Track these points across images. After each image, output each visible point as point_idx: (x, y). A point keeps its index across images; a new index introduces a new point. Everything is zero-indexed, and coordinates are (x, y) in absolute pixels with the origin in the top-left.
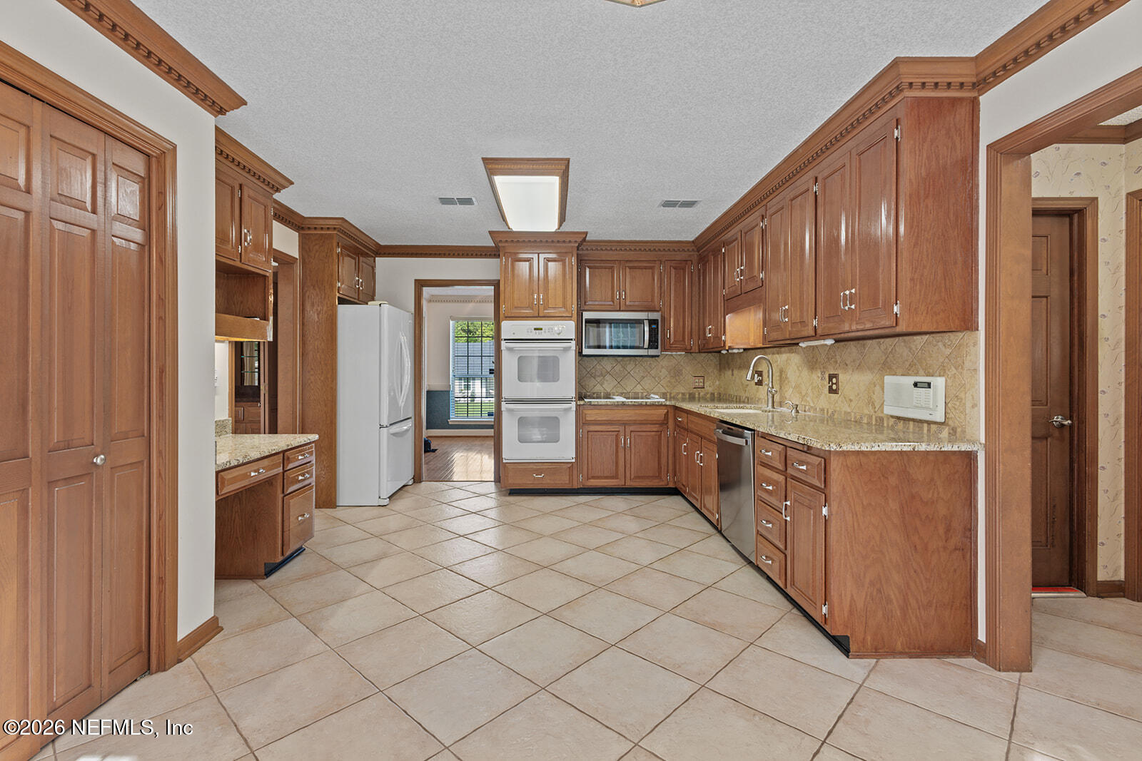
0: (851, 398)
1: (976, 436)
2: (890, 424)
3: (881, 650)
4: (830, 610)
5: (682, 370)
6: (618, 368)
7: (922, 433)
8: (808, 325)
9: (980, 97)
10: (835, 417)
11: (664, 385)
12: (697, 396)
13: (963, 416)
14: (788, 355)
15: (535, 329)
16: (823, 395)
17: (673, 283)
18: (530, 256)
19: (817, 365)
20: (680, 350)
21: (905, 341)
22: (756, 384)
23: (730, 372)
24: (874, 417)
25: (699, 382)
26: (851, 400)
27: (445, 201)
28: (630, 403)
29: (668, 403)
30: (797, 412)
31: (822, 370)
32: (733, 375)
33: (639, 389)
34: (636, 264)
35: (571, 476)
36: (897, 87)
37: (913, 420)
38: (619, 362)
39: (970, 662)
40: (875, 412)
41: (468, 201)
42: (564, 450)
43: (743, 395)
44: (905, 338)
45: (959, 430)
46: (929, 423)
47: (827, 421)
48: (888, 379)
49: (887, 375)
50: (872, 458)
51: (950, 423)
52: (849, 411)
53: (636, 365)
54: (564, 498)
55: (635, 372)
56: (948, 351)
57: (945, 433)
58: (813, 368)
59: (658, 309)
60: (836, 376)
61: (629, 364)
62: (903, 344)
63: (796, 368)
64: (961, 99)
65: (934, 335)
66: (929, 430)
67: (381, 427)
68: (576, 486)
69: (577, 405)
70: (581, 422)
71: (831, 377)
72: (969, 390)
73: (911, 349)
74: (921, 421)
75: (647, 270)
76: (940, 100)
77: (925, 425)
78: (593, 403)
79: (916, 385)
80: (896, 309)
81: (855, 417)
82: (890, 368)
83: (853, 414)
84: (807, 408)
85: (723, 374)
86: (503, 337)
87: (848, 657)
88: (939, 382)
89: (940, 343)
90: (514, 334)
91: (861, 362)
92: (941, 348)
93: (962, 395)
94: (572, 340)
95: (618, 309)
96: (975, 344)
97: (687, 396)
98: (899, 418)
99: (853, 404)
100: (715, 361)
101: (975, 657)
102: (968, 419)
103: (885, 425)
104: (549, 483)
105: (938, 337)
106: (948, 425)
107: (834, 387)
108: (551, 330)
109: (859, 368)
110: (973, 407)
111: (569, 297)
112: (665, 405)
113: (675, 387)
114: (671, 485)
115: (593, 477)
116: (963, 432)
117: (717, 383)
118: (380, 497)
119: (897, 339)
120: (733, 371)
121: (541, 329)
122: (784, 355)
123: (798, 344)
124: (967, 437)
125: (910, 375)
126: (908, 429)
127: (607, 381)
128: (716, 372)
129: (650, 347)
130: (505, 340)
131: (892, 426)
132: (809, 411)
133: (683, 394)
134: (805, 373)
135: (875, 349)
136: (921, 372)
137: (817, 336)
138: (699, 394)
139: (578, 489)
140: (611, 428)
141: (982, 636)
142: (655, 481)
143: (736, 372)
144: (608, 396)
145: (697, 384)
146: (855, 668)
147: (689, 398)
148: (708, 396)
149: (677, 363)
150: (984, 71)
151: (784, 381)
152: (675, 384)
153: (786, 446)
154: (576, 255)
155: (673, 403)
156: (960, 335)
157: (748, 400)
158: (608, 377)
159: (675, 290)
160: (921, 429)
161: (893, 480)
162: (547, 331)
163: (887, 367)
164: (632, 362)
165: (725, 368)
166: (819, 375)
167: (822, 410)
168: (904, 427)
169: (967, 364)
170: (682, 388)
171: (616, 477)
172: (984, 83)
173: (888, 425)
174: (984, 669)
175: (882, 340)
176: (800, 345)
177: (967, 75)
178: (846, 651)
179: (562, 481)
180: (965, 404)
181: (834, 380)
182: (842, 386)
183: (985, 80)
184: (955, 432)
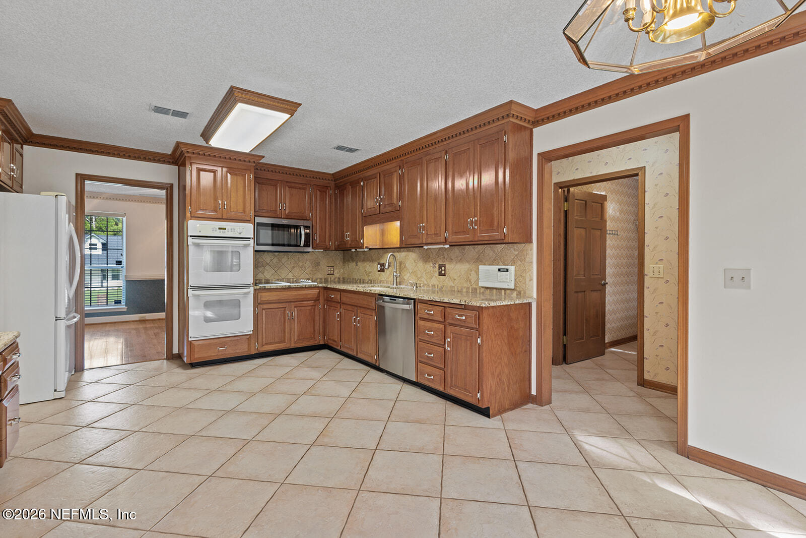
0: (455, 278)
1: (532, 294)
2: (481, 291)
3: (501, 411)
4: (482, 395)
5: (319, 263)
6: (275, 260)
7: (501, 295)
8: (440, 236)
9: (534, 129)
10: (444, 289)
11: (308, 273)
12: (329, 280)
13: (524, 285)
14: (407, 253)
15: (219, 229)
16: (434, 277)
17: (318, 202)
18: (215, 168)
19: (430, 259)
20: (320, 249)
21: (490, 247)
22: (379, 271)
23: (355, 263)
24: (471, 288)
25: (330, 271)
26: (455, 280)
27: (159, 110)
28: (294, 287)
29: (320, 285)
30: (417, 287)
31: (434, 262)
32: (357, 265)
33: (290, 276)
34: (293, 185)
35: (249, 344)
36: (508, 115)
37: (496, 289)
38: (276, 256)
39: (530, 405)
40: (471, 285)
41: (183, 115)
42: (244, 325)
43: (367, 279)
44: (491, 245)
45: (522, 292)
46: (505, 289)
47: (438, 292)
48: (481, 267)
49: (481, 265)
50: (498, 309)
51: (518, 289)
52: (453, 285)
53: (288, 258)
54: (243, 363)
55: (288, 264)
56: (516, 253)
57: (515, 294)
58: (426, 261)
59: (308, 219)
60: (444, 266)
61: (284, 257)
62: (489, 249)
63: (413, 261)
64: (525, 127)
65: (509, 244)
66: (505, 294)
67: (57, 319)
68: (253, 352)
69: (255, 290)
70: (257, 303)
71: (440, 267)
72: (528, 272)
73: (494, 251)
74: (501, 289)
75: (302, 190)
76: (521, 126)
77: (503, 291)
78: (266, 288)
79: (499, 270)
80: (505, 230)
81: (458, 289)
82: (481, 261)
83: (456, 287)
84: (422, 285)
85: (347, 265)
86: (189, 234)
87: (489, 418)
88: (512, 269)
89: (512, 249)
90: (200, 231)
91: (462, 258)
92: (513, 251)
93: (524, 275)
94: (250, 238)
95: (280, 217)
96: (531, 249)
97: (323, 280)
98: (487, 288)
99: (456, 282)
100: (340, 256)
101: (531, 403)
102: (527, 286)
103: (478, 292)
104: (231, 352)
105: (511, 245)
106: (516, 290)
107: (443, 272)
108: (233, 230)
109: (461, 261)
110: (530, 281)
111: (248, 205)
112: (318, 287)
113: (315, 274)
114: (322, 343)
115: (267, 344)
116: (525, 293)
117: (342, 271)
118: (55, 390)
119: (486, 246)
120: (357, 263)
121: (225, 229)
122: (403, 253)
123: (423, 247)
124: (527, 296)
125: (493, 265)
126: (493, 293)
127: (267, 270)
128: (341, 263)
129: (305, 246)
130: (191, 236)
131: (483, 292)
132: (423, 286)
133: (321, 279)
134: (421, 264)
135: (471, 251)
136: (501, 263)
137: (447, 242)
138: (331, 279)
139: (255, 354)
140: (281, 305)
141: (534, 392)
142: (312, 341)
143: (359, 264)
144: (267, 282)
145: (329, 272)
146: (493, 423)
147: (325, 281)
148: (337, 280)
149: (316, 257)
150: (539, 117)
151: (403, 269)
152: (315, 272)
153: (445, 307)
154: (253, 173)
155: (324, 285)
156: (523, 245)
157: (371, 282)
158: (267, 267)
159: (320, 206)
160: (501, 293)
161: (505, 320)
162: (230, 230)
163: (479, 260)
164: (285, 257)
165: (349, 261)
166: (432, 265)
167: (434, 286)
168: (490, 293)
169: (527, 259)
170: (320, 275)
171: (284, 341)
172: (538, 122)
173: (480, 292)
174: (537, 407)
175: (476, 246)
176: (424, 247)
177: (530, 117)
178: (488, 416)
179: (243, 350)
180: (526, 279)
181: (443, 268)
182: (448, 271)
183: (538, 121)
184: (520, 294)
